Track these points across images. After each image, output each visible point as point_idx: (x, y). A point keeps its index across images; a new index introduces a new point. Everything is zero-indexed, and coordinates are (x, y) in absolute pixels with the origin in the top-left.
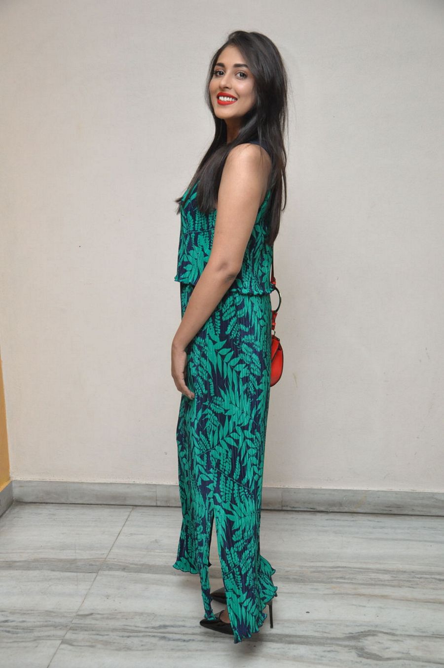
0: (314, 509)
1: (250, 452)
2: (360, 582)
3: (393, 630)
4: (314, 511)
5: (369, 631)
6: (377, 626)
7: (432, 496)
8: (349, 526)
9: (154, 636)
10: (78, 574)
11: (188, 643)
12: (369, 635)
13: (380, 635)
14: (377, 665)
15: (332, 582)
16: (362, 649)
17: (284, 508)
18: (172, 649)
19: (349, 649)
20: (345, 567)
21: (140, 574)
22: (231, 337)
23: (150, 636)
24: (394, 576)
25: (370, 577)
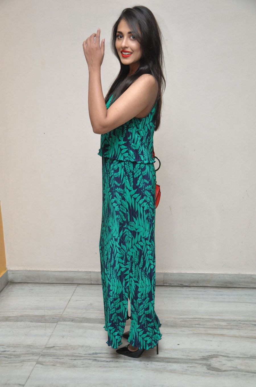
0: (182, 285)
1: (148, 252)
2: (209, 327)
3: (227, 354)
5: (214, 355)
6: (218, 352)
7: (250, 276)
8: (203, 295)
9: (90, 359)
10: (46, 324)
11: (110, 363)
12: (213, 357)
13: (220, 357)
14: (218, 374)
15: (192, 327)
16: (210, 365)
17: (165, 284)
18: (100, 367)
19: (202, 366)
20: (200, 318)
21: (81, 323)
22: (140, 187)
23: (87, 359)
24: (229, 323)
25: (214, 324)
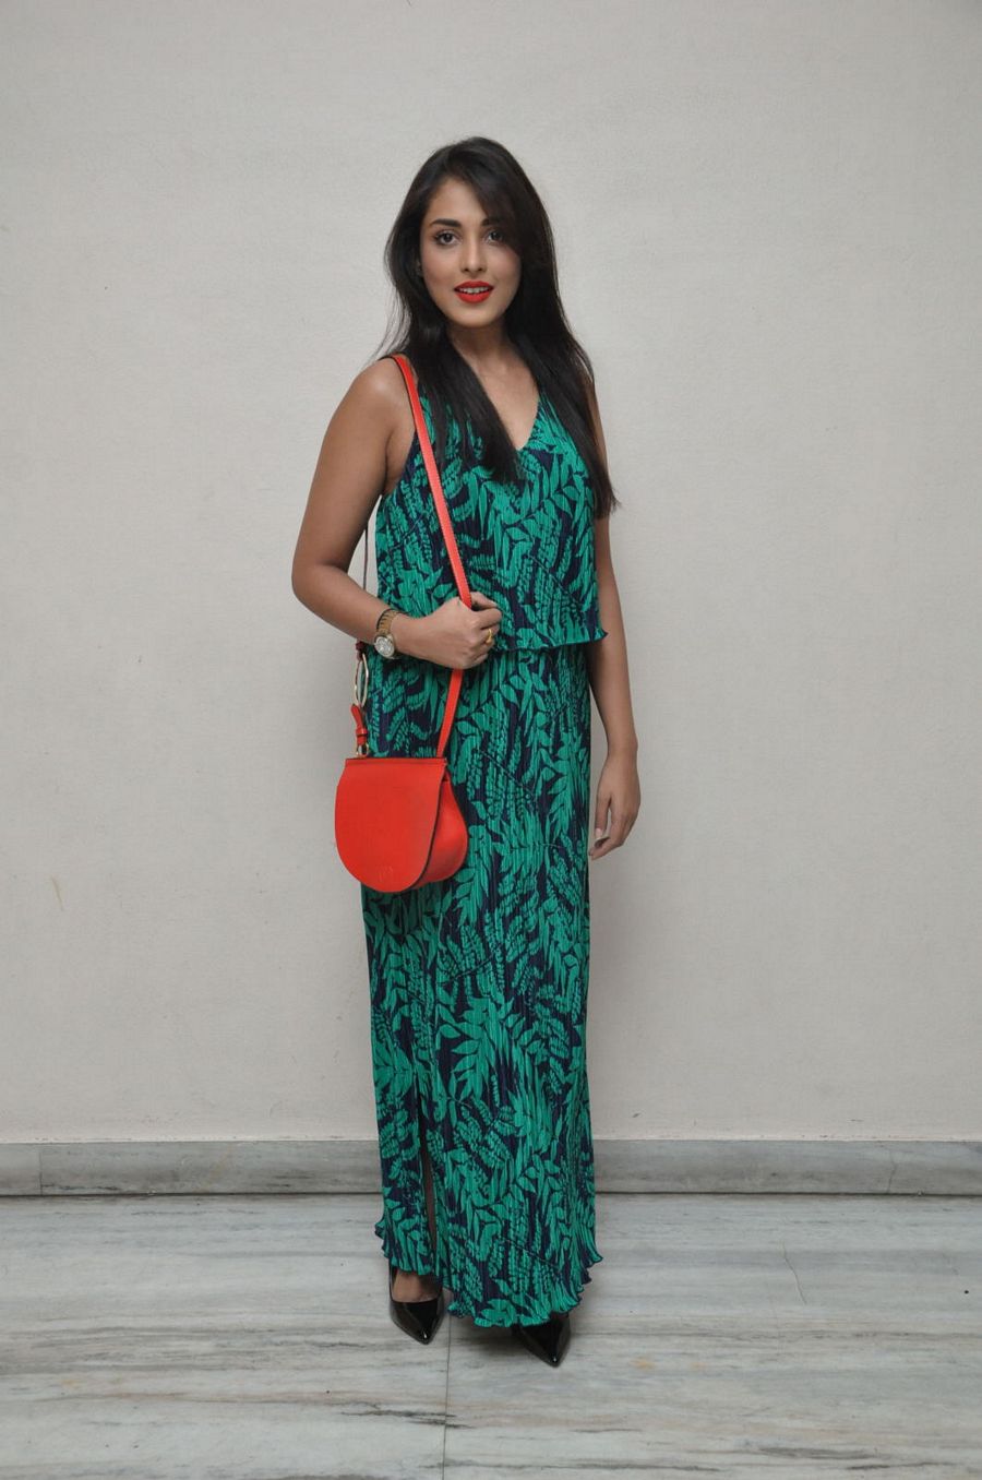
0: (116, 1189)
2: (137, 1363)
4: (114, 1195)
8: (178, 1228)
15: (70, 1370)
17: (47, 1191)
20: (122, 1328)
24: (224, 1342)
25: (164, 1349)
